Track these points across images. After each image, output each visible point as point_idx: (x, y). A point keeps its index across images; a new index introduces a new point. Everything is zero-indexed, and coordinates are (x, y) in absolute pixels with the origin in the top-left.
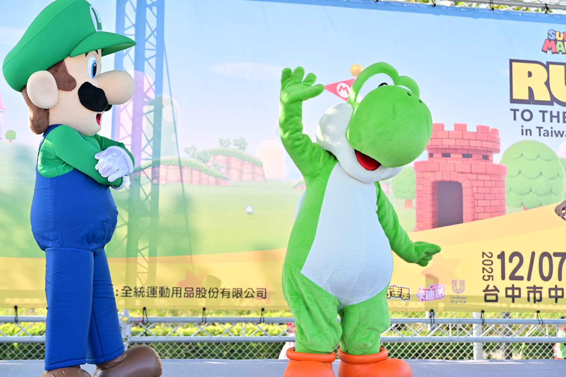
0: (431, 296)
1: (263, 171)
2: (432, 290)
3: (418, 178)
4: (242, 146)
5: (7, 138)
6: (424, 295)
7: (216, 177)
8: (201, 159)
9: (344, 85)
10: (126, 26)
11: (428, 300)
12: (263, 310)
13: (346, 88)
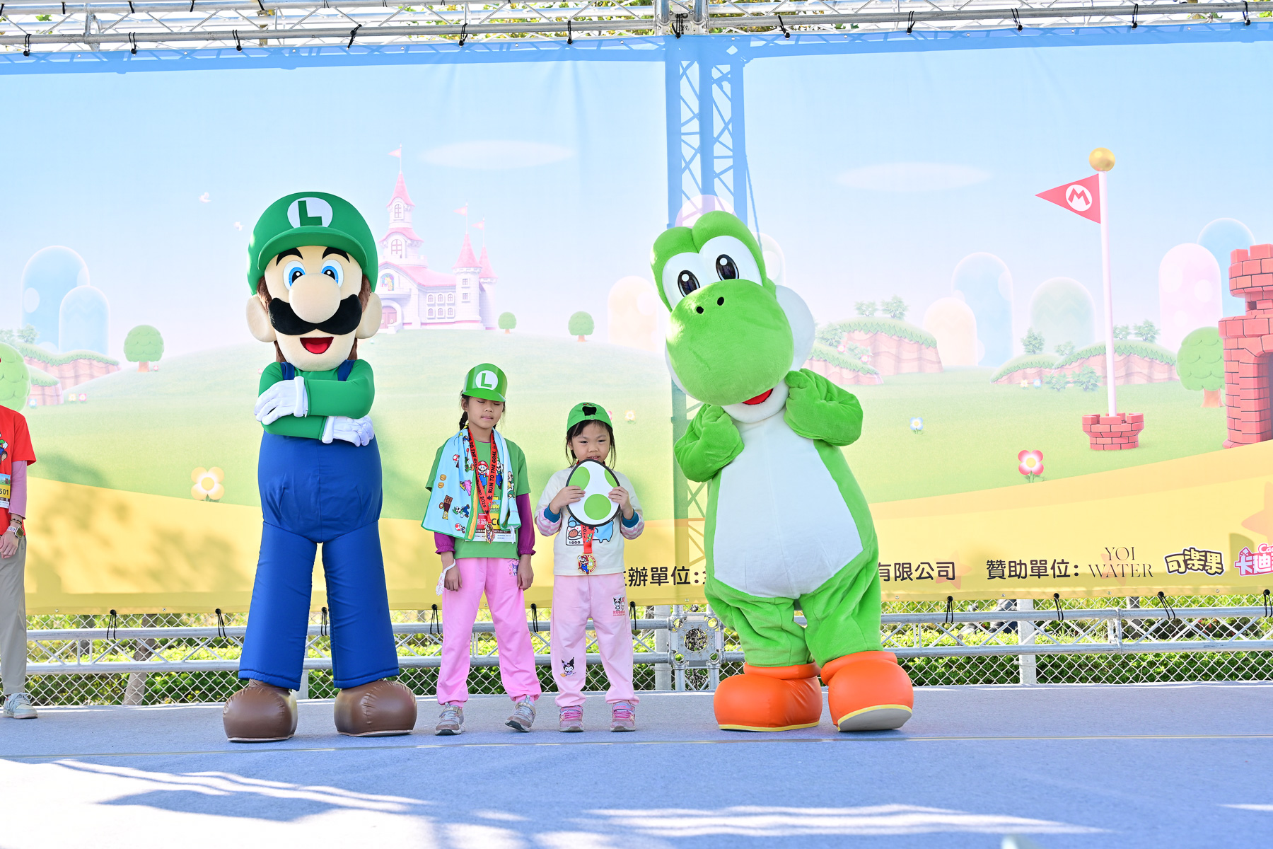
0: (1265, 566)
1: (937, 354)
2: (1264, 555)
3: (1228, 350)
4: (898, 312)
5: (501, 328)
6: (1250, 563)
7: (855, 370)
8: (828, 340)
9: (1079, 189)
10: (683, 121)
11: (1258, 573)
12: (950, 599)
13: (1083, 194)
